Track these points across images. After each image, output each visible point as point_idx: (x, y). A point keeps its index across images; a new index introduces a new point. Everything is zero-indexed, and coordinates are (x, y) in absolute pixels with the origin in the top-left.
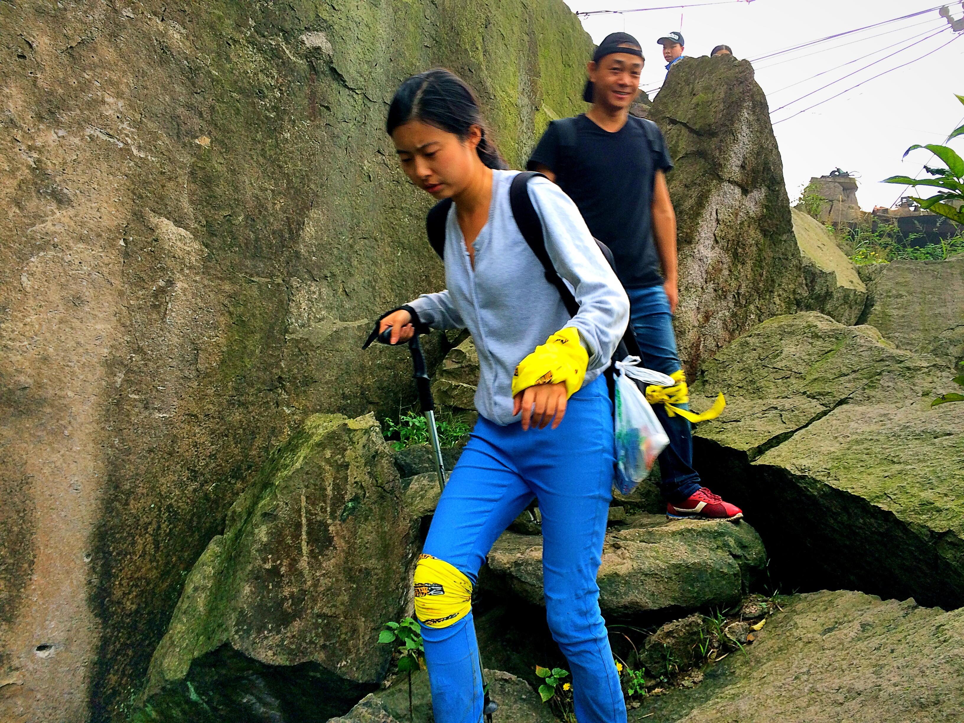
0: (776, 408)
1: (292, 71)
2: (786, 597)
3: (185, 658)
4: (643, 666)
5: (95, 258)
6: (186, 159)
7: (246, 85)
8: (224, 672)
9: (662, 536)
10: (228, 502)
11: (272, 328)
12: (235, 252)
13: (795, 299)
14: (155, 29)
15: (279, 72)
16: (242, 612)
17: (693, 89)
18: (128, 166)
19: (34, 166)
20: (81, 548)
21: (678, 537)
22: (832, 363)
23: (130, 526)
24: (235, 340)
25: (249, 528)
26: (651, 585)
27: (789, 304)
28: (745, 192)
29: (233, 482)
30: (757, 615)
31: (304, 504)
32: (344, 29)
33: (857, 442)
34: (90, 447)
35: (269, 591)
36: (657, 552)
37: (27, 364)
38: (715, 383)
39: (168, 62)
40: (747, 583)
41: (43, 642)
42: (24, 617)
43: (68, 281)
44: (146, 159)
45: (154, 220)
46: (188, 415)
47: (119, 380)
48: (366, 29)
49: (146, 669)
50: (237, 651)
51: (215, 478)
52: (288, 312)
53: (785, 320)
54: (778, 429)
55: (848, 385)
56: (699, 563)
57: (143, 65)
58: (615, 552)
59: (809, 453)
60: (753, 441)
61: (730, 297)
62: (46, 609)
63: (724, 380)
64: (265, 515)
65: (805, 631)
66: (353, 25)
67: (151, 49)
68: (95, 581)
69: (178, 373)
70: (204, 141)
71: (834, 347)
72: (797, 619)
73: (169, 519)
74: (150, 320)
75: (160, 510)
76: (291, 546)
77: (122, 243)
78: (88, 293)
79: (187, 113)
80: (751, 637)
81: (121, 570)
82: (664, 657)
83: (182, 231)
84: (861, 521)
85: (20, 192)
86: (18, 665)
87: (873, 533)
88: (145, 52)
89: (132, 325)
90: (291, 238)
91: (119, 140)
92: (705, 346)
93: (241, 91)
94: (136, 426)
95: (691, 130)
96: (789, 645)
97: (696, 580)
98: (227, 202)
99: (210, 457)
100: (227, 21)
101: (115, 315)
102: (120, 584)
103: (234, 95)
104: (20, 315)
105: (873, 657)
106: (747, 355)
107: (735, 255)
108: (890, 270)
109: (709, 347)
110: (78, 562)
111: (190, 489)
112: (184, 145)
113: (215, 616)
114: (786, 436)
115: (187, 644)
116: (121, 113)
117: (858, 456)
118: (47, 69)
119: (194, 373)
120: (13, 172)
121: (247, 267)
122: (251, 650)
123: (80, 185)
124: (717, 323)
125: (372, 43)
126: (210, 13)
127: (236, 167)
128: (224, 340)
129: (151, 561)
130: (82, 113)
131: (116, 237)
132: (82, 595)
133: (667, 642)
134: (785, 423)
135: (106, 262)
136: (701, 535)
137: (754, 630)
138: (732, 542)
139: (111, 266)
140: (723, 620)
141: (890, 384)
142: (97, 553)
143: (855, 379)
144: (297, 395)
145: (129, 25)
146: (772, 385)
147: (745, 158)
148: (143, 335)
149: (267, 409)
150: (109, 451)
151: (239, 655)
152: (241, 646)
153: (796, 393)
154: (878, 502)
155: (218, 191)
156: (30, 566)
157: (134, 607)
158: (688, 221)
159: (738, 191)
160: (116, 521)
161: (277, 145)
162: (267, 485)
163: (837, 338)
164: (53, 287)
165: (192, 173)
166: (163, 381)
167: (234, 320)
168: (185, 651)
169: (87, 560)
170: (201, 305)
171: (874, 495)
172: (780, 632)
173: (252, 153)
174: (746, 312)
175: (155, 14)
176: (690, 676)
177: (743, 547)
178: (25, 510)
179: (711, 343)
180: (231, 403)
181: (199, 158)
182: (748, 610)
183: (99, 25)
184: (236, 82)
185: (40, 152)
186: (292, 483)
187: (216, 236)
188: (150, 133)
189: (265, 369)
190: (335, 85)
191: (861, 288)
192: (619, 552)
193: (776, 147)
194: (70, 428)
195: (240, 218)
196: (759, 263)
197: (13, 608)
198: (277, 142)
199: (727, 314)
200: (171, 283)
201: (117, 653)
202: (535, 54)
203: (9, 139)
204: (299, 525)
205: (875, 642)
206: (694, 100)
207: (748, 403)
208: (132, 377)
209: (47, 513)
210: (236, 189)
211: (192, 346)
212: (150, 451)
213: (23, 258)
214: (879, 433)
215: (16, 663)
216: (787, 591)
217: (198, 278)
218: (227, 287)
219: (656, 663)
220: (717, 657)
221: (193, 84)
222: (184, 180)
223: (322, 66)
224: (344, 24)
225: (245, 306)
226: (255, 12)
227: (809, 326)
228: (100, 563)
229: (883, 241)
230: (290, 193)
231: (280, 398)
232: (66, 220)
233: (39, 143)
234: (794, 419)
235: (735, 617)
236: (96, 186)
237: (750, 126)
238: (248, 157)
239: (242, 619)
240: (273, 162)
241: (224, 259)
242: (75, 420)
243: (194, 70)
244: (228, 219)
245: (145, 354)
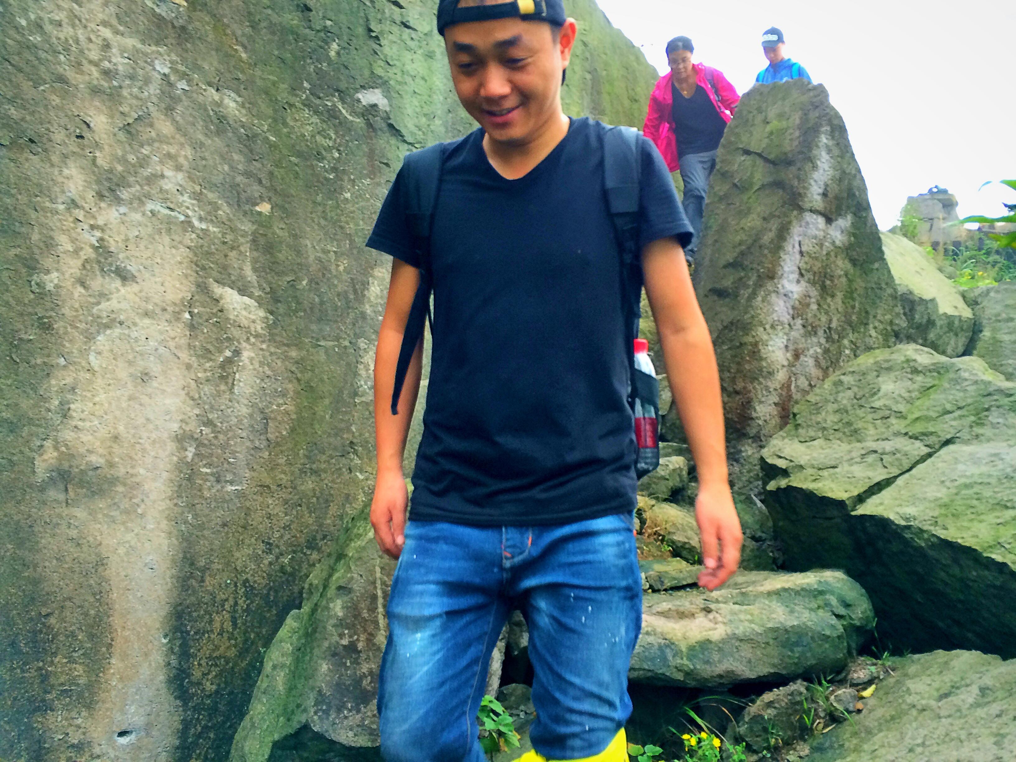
0: (875, 452)
1: (350, 130)
2: (897, 659)
3: (266, 740)
4: (743, 740)
5: (161, 333)
6: (247, 227)
7: (304, 149)
8: (305, 755)
9: (758, 596)
10: (305, 575)
11: (341, 391)
12: (301, 317)
13: (893, 331)
14: (210, 100)
15: (336, 133)
16: (320, 692)
17: (766, 118)
18: (190, 238)
19: (97, 245)
20: (158, 629)
21: (774, 597)
22: (934, 400)
23: (206, 604)
24: (305, 407)
25: (324, 602)
26: (746, 651)
27: (886, 336)
28: (829, 221)
29: (308, 553)
30: (866, 680)
31: (378, 575)
32: (400, 83)
33: (967, 486)
34: (164, 524)
35: (347, 668)
36: (752, 615)
37: (98, 443)
38: (808, 426)
39: (225, 131)
40: (854, 645)
41: (123, 728)
42: (104, 702)
43: (135, 357)
44: (207, 230)
45: (218, 290)
46: (261, 486)
47: (190, 454)
48: (422, 82)
49: (228, 752)
50: (317, 733)
51: (290, 549)
52: (356, 374)
53: (881, 355)
54: (879, 475)
55: (954, 423)
56: (799, 626)
57: (201, 137)
58: (706, 616)
59: (914, 500)
60: (852, 488)
61: (821, 333)
62: (126, 693)
63: (818, 423)
64: (340, 588)
65: (918, 697)
66: (409, 80)
67: (207, 119)
68: (174, 662)
69: (248, 444)
70: (265, 208)
71: (936, 382)
72: (910, 684)
73: (246, 595)
74: (218, 391)
75: (236, 586)
76: (366, 621)
77: (187, 316)
78: (155, 368)
79: (247, 180)
80: (860, 705)
81: (199, 650)
82: (765, 730)
83: (246, 299)
84: (974, 573)
85: (84, 272)
86: (99, 753)
87: (988, 586)
88: (201, 123)
89: (200, 397)
90: (356, 299)
91: (179, 213)
92: (797, 387)
93: (299, 154)
94: (209, 501)
95: (766, 160)
96: (903, 713)
97: (797, 644)
98: (290, 268)
99: (284, 528)
100: (282, 86)
101: (183, 389)
102: (200, 665)
103: (293, 159)
104: (89, 395)
105: (994, 725)
106: (841, 395)
107: (823, 288)
108: (997, 292)
109: (802, 386)
110: (156, 643)
111: (266, 562)
112: (245, 213)
113: (294, 696)
114: (887, 483)
115: (268, 726)
116: (181, 186)
117: (969, 502)
118: (106, 147)
119: (265, 443)
120: (76, 252)
121: (313, 331)
122: (331, 732)
123: (144, 261)
124: (808, 361)
125: (430, 96)
126: (264, 79)
127: (297, 231)
128: (292, 408)
129: (229, 639)
130: (142, 189)
131: (181, 310)
132: (161, 677)
133: (769, 713)
134: (886, 467)
135: (172, 336)
136: (800, 595)
137: (862, 698)
138: (834, 601)
139: (177, 339)
140: (828, 687)
141: (1000, 420)
142: (174, 633)
143: (961, 417)
144: (370, 460)
145: (184, 98)
146: (870, 426)
147: (826, 185)
148: (212, 407)
149: (340, 475)
150: (183, 527)
151: (319, 737)
152: (321, 727)
153: (897, 434)
154: (991, 552)
155: (281, 256)
156: (108, 649)
157: (214, 687)
158: (769, 255)
159: (821, 221)
160: (193, 599)
161: (338, 206)
162: (341, 556)
163: (939, 373)
164: (121, 364)
165: (254, 241)
166: (234, 453)
167: (303, 386)
168: (267, 733)
169: (164, 641)
170: (269, 373)
171: (986, 545)
172: (891, 699)
173: (313, 216)
174: (839, 347)
175: (210, 84)
176: (795, 749)
177: (847, 606)
178: (101, 592)
179: (803, 383)
180: (302, 472)
181: (261, 225)
182: (855, 675)
183: (155, 100)
184: (293, 146)
185: (103, 230)
186: (364, 554)
187: (280, 302)
188: (210, 203)
189: (336, 435)
190: (393, 141)
191: (967, 313)
192: (711, 616)
193: (859, 171)
194: (143, 506)
195: (304, 283)
196: (850, 294)
197: (93, 694)
198: (337, 202)
199: (819, 350)
200: (237, 353)
201: (199, 736)
202: (599, 93)
203: (71, 219)
204: (374, 598)
205: (995, 708)
206: (768, 128)
207: (845, 447)
208: (203, 450)
209: (123, 595)
210: (299, 253)
211: (262, 416)
212: (224, 525)
213: (90, 338)
214: (990, 476)
215: (97, 750)
216: (897, 652)
217: (264, 346)
218: (294, 353)
219: (757, 736)
220: (823, 728)
221: (251, 151)
222: (246, 248)
223: (379, 122)
224: (399, 79)
225: (313, 371)
226: (309, 74)
227: (908, 361)
228: (178, 643)
229: (991, 259)
230: (352, 254)
231: (352, 464)
232: (131, 296)
233: (100, 222)
234: (896, 463)
235: (842, 682)
236: (159, 261)
237: (829, 151)
238: (309, 221)
239: (321, 698)
240: (335, 223)
241: (290, 325)
242: (148, 497)
243: (251, 138)
244: (292, 285)
245: (215, 426)
